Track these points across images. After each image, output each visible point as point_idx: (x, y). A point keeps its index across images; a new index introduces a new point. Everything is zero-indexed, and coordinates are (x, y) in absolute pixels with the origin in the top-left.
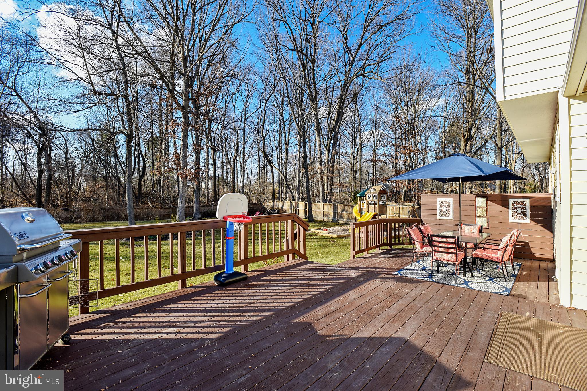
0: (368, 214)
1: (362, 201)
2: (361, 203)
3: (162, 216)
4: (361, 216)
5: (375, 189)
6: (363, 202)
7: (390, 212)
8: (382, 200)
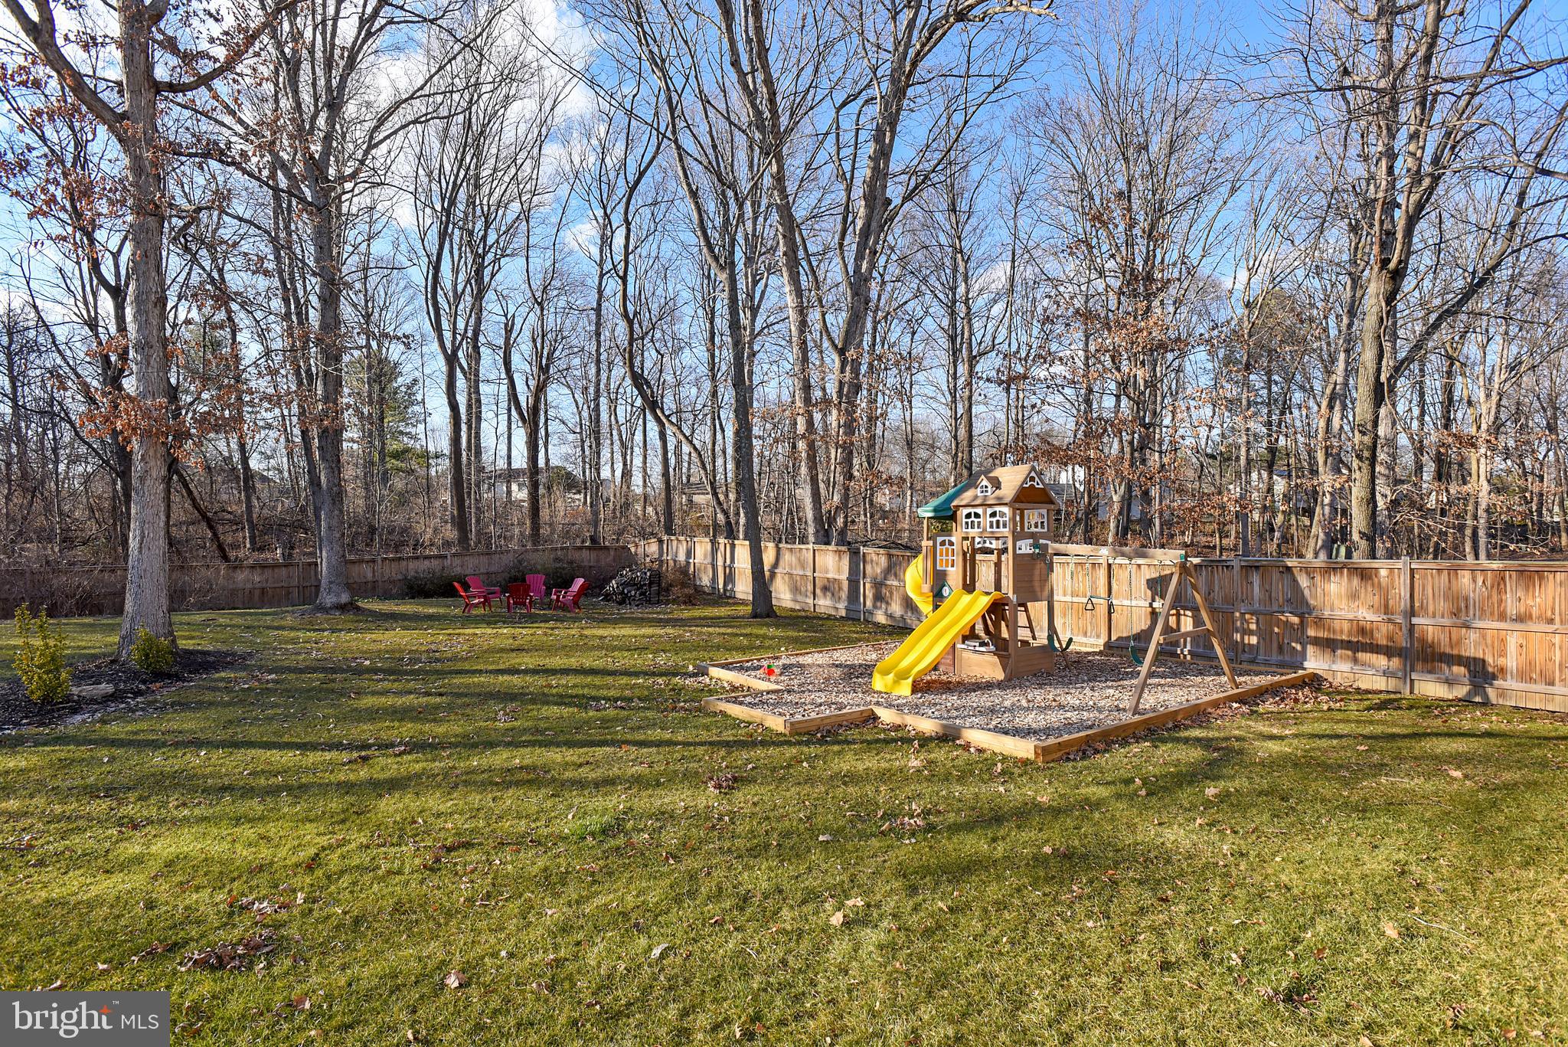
0: (967, 598)
1: (939, 539)
2: (935, 546)
3: (257, 593)
4: (936, 607)
5: (997, 484)
6: (943, 543)
7: (1068, 583)
8: (1032, 535)
